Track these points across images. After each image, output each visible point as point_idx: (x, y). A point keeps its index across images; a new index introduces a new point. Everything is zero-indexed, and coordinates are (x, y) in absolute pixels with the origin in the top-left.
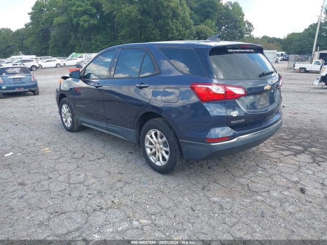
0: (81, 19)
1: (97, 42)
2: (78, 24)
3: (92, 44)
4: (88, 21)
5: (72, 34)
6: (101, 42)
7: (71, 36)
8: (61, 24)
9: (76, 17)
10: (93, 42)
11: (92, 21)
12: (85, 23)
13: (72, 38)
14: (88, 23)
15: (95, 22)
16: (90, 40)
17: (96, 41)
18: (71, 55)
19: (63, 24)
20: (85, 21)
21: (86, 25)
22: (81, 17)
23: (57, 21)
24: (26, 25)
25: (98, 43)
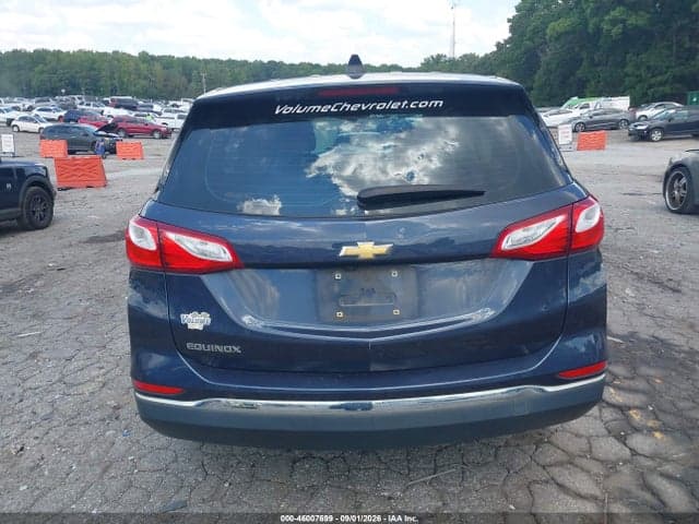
0: (607, 18)
1: (639, 69)
2: (598, 30)
3: (626, 75)
4: (623, 21)
5: (584, 55)
6: (648, 68)
7: (582, 60)
8: (562, 34)
9: (596, 15)
10: (629, 69)
11: (632, 21)
12: (614, 26)
13: (584, 63)
14: (621, 26)
15: (641, 22)
16: (623, 64)
17: (638, 67)
18: (569, 102)
19: (567, 33)
20: (614, 22)
21: (617, 30)
22: (607, 13)
23: (554, 29)
24: (498, 45)
25: (643, 72)
